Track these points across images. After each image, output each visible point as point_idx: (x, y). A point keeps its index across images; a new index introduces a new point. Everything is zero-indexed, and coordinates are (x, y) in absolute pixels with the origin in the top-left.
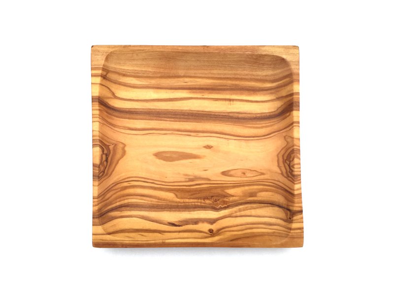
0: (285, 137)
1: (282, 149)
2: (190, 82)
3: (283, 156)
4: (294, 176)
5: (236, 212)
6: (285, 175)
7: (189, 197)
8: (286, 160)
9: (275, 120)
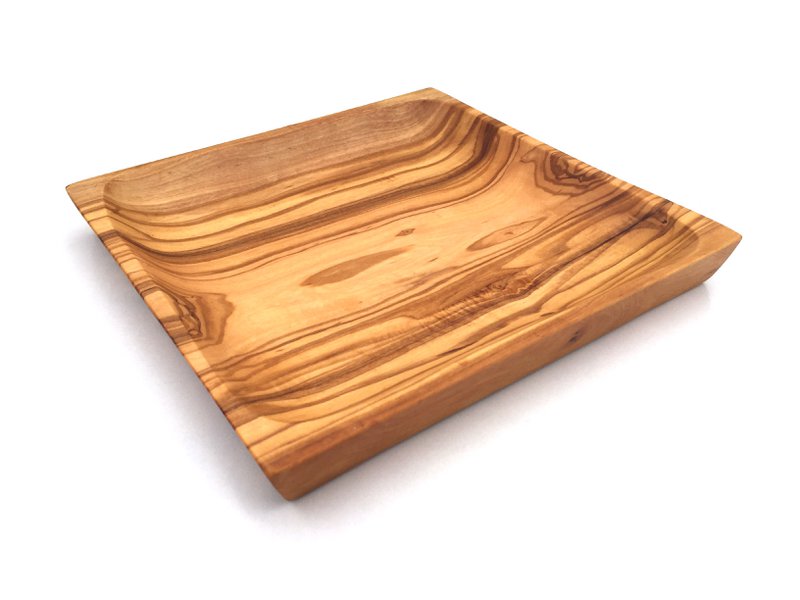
0: (522, 161)
1: (535, 174)
2: (297, 183)
3: (547, 178)
4: (593, 177)
5: (561, 284)
6: (580, 191)
7: (441, 307)
8: (557, 178)
9: (484, 162)
